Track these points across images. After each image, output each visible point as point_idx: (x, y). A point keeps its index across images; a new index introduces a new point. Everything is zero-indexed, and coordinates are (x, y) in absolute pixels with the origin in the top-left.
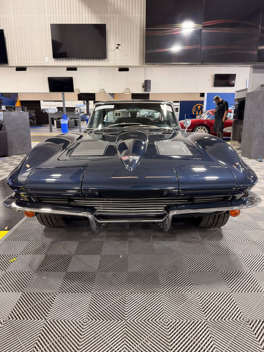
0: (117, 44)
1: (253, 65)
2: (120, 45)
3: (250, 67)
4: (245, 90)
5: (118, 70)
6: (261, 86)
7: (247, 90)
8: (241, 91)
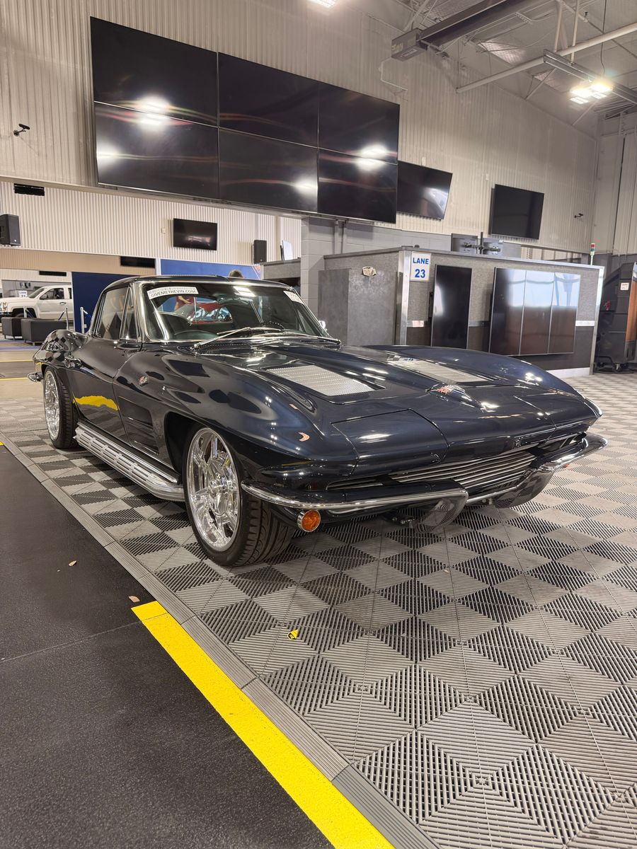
0: (21, 125)
1: (308, 216)
2: (28, 128)
3: (302, 219)
4: (297, 262)
5: (13, 191)
6: (325, 259)
7: (300, 262)
8: (274, 264)
